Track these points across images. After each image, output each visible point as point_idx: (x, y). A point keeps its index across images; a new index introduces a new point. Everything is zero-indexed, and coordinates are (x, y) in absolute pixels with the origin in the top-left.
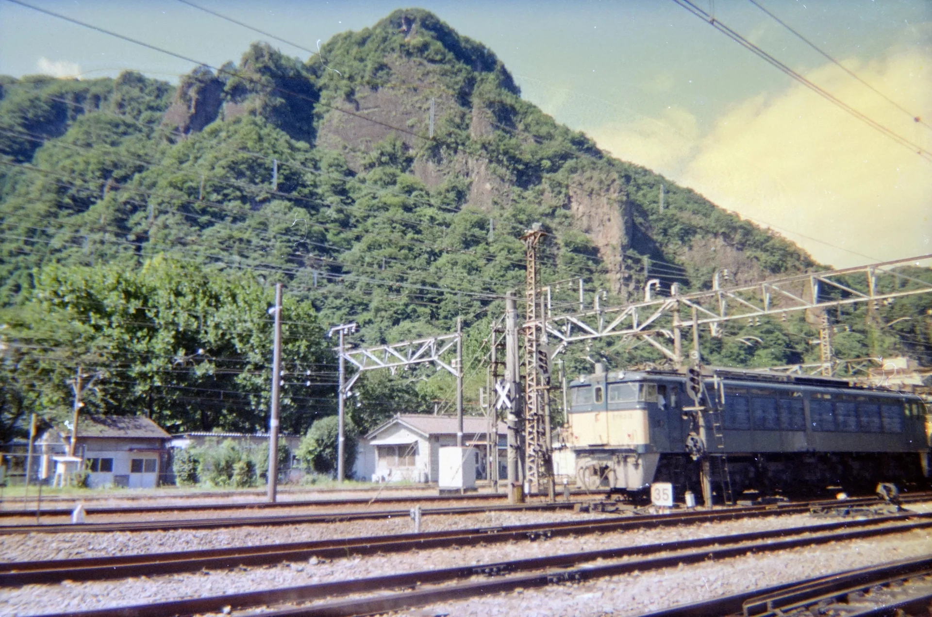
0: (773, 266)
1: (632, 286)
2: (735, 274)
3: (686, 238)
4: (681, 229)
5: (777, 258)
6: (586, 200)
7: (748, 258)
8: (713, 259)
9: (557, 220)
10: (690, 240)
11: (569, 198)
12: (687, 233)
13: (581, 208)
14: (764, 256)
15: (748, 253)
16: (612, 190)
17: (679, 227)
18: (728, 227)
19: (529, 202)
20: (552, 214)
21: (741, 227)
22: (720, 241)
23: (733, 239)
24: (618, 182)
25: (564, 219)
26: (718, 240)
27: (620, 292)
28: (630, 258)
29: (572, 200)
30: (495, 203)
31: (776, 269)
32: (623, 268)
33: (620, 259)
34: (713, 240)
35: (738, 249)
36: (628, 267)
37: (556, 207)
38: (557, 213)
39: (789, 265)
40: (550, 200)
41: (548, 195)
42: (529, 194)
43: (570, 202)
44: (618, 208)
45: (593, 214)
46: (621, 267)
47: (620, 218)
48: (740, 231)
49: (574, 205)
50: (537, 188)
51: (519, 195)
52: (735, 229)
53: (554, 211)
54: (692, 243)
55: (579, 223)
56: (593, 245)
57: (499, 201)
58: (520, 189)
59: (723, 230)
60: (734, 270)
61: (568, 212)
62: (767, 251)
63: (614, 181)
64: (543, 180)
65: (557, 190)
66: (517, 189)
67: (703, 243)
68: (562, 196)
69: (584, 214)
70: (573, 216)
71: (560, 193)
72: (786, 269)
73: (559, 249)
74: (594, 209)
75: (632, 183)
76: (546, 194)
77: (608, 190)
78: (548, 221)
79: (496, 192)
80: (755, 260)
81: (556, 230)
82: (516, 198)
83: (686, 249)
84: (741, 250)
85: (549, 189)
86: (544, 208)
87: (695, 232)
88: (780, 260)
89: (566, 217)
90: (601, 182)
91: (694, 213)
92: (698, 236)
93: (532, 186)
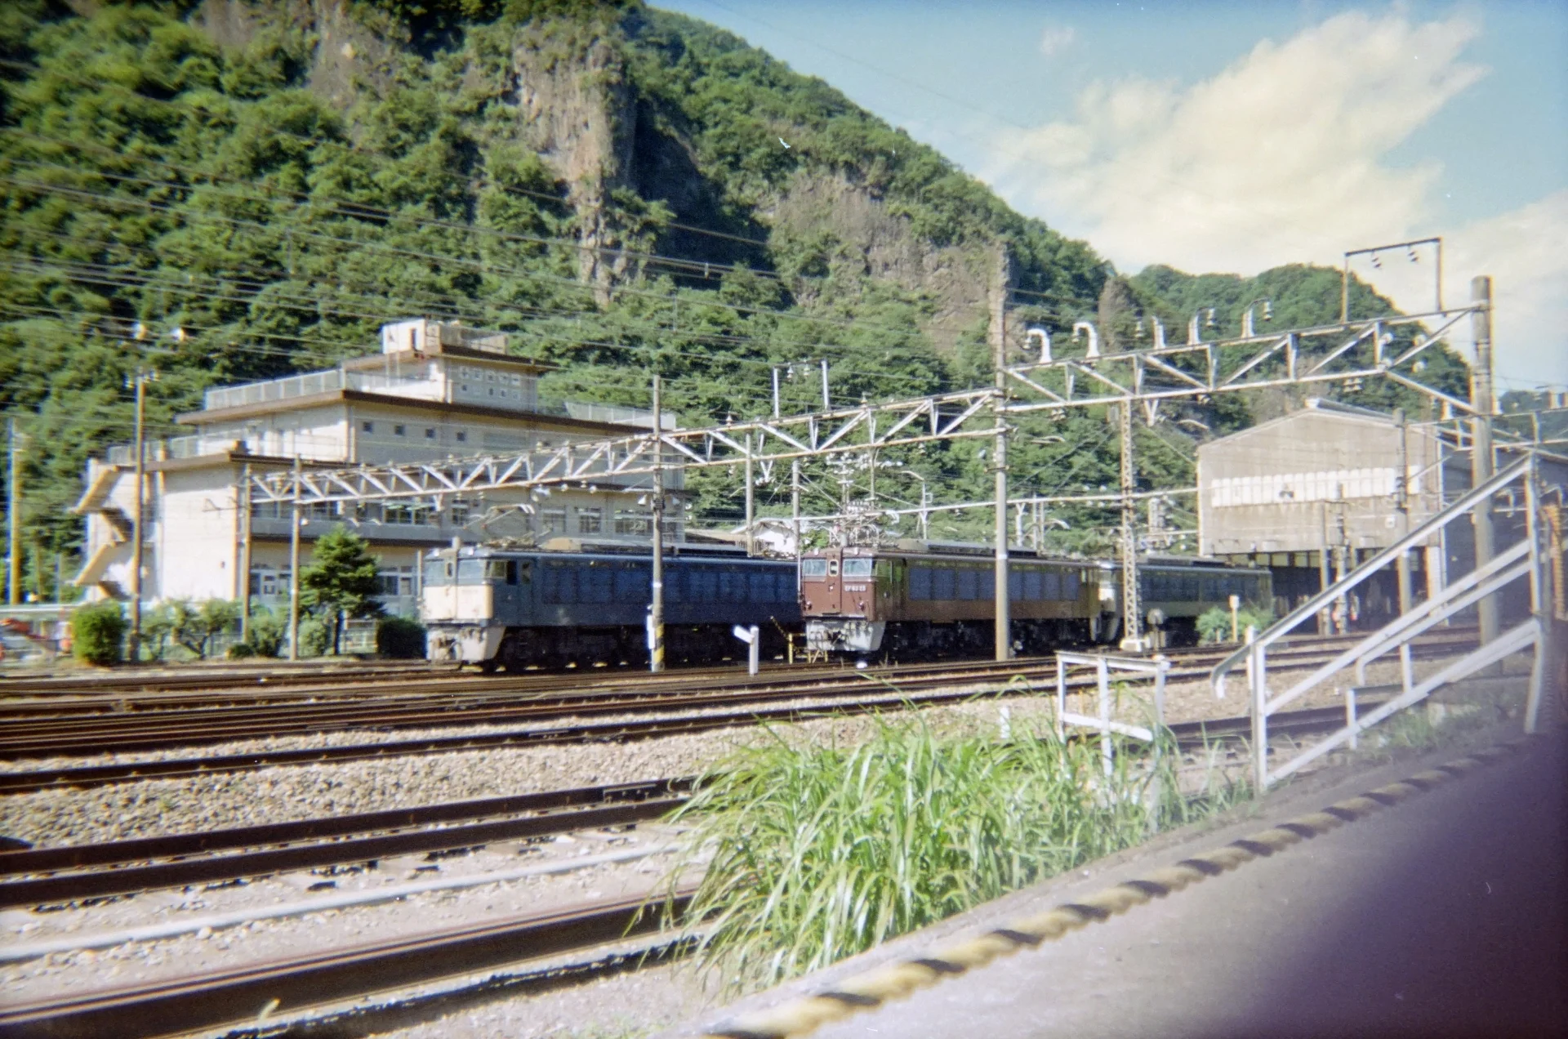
0: (936, 233)
1: (620, 264)
2: (867, 250)
3: (775, 175)
4: (770, 155)
5: (945, 216)
6: (544, 82)
7: (893, 215)
8: (826, 217)
9: (488, 126)
10: (784, 178)
11: (515, 78)
12: (780, 162)
13: (536, 99)
14: (922, 211)
15: (893, 205)
16: (590, 58)
17: (763, 150)
18: (856, 150)
19: (436, 86)
20: (479, 113)
21: (882, 152)
22: (840, 181)
23: (863, 177)
24: (603, 42)
25: (501, 124)
26: (836, 179)
27: (593, 273)
28: (620, 203)
29: (521, 82)
30: (361, 87)
31: (941, 238)
32: (602, 222)
33: (596, 205)
34: (827, 178)
35: (873, 197)
36: (614, 224)
37: (489, 97)
38: (490, 109)
39: (968, 231)
40: (478, 82)
41: (474, 71)
42: (437, 69)
43: (516, 86)
44: (600, 97)
45: (557, 112)
46: (597, 224)
47: (602, 120)
48: (880, 159)
49: (524, 94)
50: (452, 56)
51: (415, 72)
52: (869, 155)
53: (482, 106)
54: (788, 184)
55: (530, 130)
56: (557, 179)
57: (369, 82)
58: (420, 59)
59: (847, 156)
60: (864, 240)
61: (511, 109)
62: (926, 200)
63: (596, 38)
64: (467, 41)
65: (491, 59)
66: (411, 59)
67: (810, 185)
68: (500, 75)
69: (539, 114)
70: (518, 118)
71: (496, 67)
72: (962, 238)
73: (483, 185)
74: (558, 103)
75: (684, 59)
76: (471, 69)
77: (583, 60)
78: (468, 129)
79: (363, 63)
80: (905, 220)
81: (486, 146)
82: (407, 77)
83: (775, 197)
84: (880, 198)
85: (477, 60)
86: (463, 100)
87: (795, 163)
88: (951, 219)
89: (507, 119)
90: (572, 43)
91: (796, 123)
92: (801, 170)
93: (442, 52)
